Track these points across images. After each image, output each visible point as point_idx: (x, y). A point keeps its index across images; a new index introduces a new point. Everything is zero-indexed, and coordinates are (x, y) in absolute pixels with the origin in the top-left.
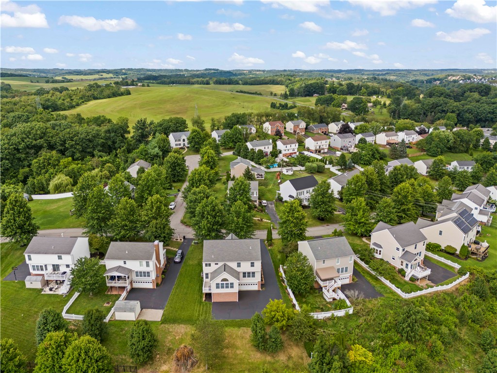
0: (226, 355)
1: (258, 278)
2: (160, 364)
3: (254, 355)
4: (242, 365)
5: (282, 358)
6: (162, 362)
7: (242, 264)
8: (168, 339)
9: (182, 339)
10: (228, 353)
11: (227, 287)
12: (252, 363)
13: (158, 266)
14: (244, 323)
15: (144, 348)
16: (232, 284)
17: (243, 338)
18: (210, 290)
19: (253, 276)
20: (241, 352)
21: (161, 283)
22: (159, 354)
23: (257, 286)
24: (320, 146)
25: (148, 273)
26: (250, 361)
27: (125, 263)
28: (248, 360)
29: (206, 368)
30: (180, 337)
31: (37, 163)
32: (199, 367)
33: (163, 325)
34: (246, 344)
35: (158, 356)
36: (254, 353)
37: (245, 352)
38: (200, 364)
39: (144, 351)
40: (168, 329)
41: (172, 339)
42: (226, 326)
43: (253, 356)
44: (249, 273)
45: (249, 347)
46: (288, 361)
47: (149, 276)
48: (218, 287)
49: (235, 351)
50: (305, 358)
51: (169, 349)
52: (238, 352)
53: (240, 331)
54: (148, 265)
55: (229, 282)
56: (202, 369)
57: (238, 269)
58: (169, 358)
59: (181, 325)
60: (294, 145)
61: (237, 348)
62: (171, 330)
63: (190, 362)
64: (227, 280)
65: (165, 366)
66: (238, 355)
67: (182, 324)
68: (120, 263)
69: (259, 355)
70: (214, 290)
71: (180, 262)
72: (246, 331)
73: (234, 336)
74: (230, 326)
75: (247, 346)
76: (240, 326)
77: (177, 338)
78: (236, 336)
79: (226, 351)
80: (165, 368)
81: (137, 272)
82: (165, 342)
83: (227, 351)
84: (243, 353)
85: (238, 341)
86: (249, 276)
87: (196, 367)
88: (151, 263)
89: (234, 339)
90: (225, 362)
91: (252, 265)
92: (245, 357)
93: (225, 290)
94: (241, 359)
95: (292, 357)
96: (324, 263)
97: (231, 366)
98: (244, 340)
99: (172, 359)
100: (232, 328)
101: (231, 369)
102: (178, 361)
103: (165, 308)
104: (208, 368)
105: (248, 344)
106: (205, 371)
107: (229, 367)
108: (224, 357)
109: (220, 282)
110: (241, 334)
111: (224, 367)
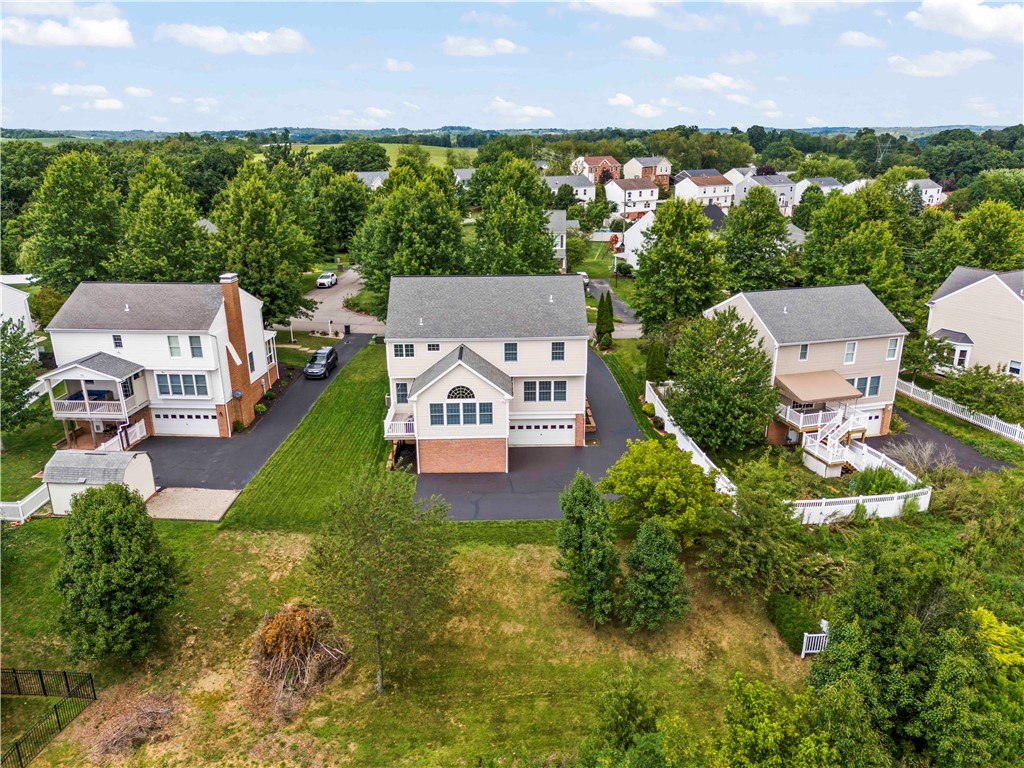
0: (460, 640)
1: (576, 401)
2: (194, 668)
3: (570, 640)
4: (525, 678)
5: (682, 655)
6: (205, 662)
7: (523, 349)
8: (238, 579)
9: (292, 580)
10: (468, 634)
11: (470, 420)
12: (564, 671)
13: (238, 362)
14: (531, 530)
15: (111, 594)
16: (487, 408)
17: (525, 579)
18: (410, 428)
19: (561, 396)
20: (521, 628)
21: (252, 425)
22: (195, 632)
23: (573, 430)
24: (711, 200)
25: (200, 378)
26: (555, 662)
27: (118, 342)
28: (546, 658)
29: (378, 686)
30: (287, 574)
31: (16, 226)
32: (348, 683)
33: (225, 534)
34: (537, 601)
35: (191, 640)
36: (570, 633)
37: (534, 630)
38: (353, 670)
39: (115, 608)
40: (245, 547)
41: (254, 582)
42: (464, 539)
43: (565, 643)
44: (545, 385)
45: (551, 613)
46: (707, 663)
47: (203, 390)
48: (436, 420)
49: (497, 626)
50: (774, 655)
51: (239, 616)
52: (507, 628)
53: (516, 557)
54: (196, 351)
55: (477, 401)
56: (360, 688)
57: (510, 369)
58: (235, 646)
59: (293, 536)
60: (649, 191)
61: (505, 615)
62: (254, 551)
63: (312, 664)
64: (469, 394)
65: (214, 677)
66: (506, 640)
67: (298, 530)
68: (102, 343)
69: (589, 641)
70: (425, 431)
71: (323, 378)
72: (537, 556)
73: (493, 574)
74: (479, 539)
75: (543, 607)
76: (513, 540)
77: (274, 576)
78: (500, 575)
79: (458, 625)
80: (212, 682)
81: (161, 377)
82: (224, 590)
83: (465, 625)
84: (525, 633)
85: (508, 588)
86: (545, 397)
87: (338, 680)
88: (206, 343)
89: (492, 582)
90: (455, 664)
91: (558, 352)
92: (533, 646)
93: (461, 431)
94: (518, 656)
95: (722, 650)
96: (803, 356)
97: (477, 678)
98: (530, 586)
99: (246, 652)
100: (484, 547)
101: (478, 693)
102: (269, 656)
103: (248, 487)
104: (387, 688)
105: (547, 600)
106: (373, 697)
107: (471, 684)
108: (452, 646)
109: (446, 401)
110: (518, 566)
111: (449, 682)
